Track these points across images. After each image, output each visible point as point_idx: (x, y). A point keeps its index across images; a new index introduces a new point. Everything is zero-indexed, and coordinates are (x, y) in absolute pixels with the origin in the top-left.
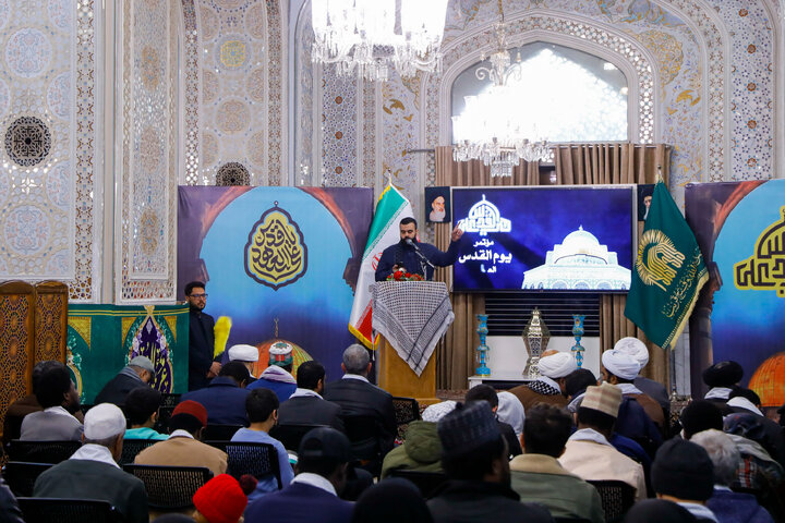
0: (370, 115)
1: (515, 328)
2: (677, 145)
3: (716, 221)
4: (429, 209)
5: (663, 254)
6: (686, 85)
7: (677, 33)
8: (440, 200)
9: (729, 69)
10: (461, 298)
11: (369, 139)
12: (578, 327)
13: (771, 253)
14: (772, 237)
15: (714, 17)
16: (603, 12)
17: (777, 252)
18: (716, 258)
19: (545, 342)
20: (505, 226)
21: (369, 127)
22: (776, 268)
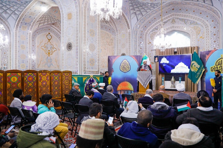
0: (146, 45)
1: (170, 80)
2: (200, 46)
3: (206, 59)
4: (155, 60)
5: (196, 66)
6: (201, 35)
7: (199, 26)
8: (157, 58)
9: (210, 32)
10: (160, 74)
11: (146, 49)
12: (180, 79)
13: (218, 64)
14: (219, 61)
15: (207, 22)
16: (185, 24)
17: (220, 64)
18: (206, 66)
19: (174, 82)
20: (168, 62)
21: (146, 47)
22: (220, 68)
